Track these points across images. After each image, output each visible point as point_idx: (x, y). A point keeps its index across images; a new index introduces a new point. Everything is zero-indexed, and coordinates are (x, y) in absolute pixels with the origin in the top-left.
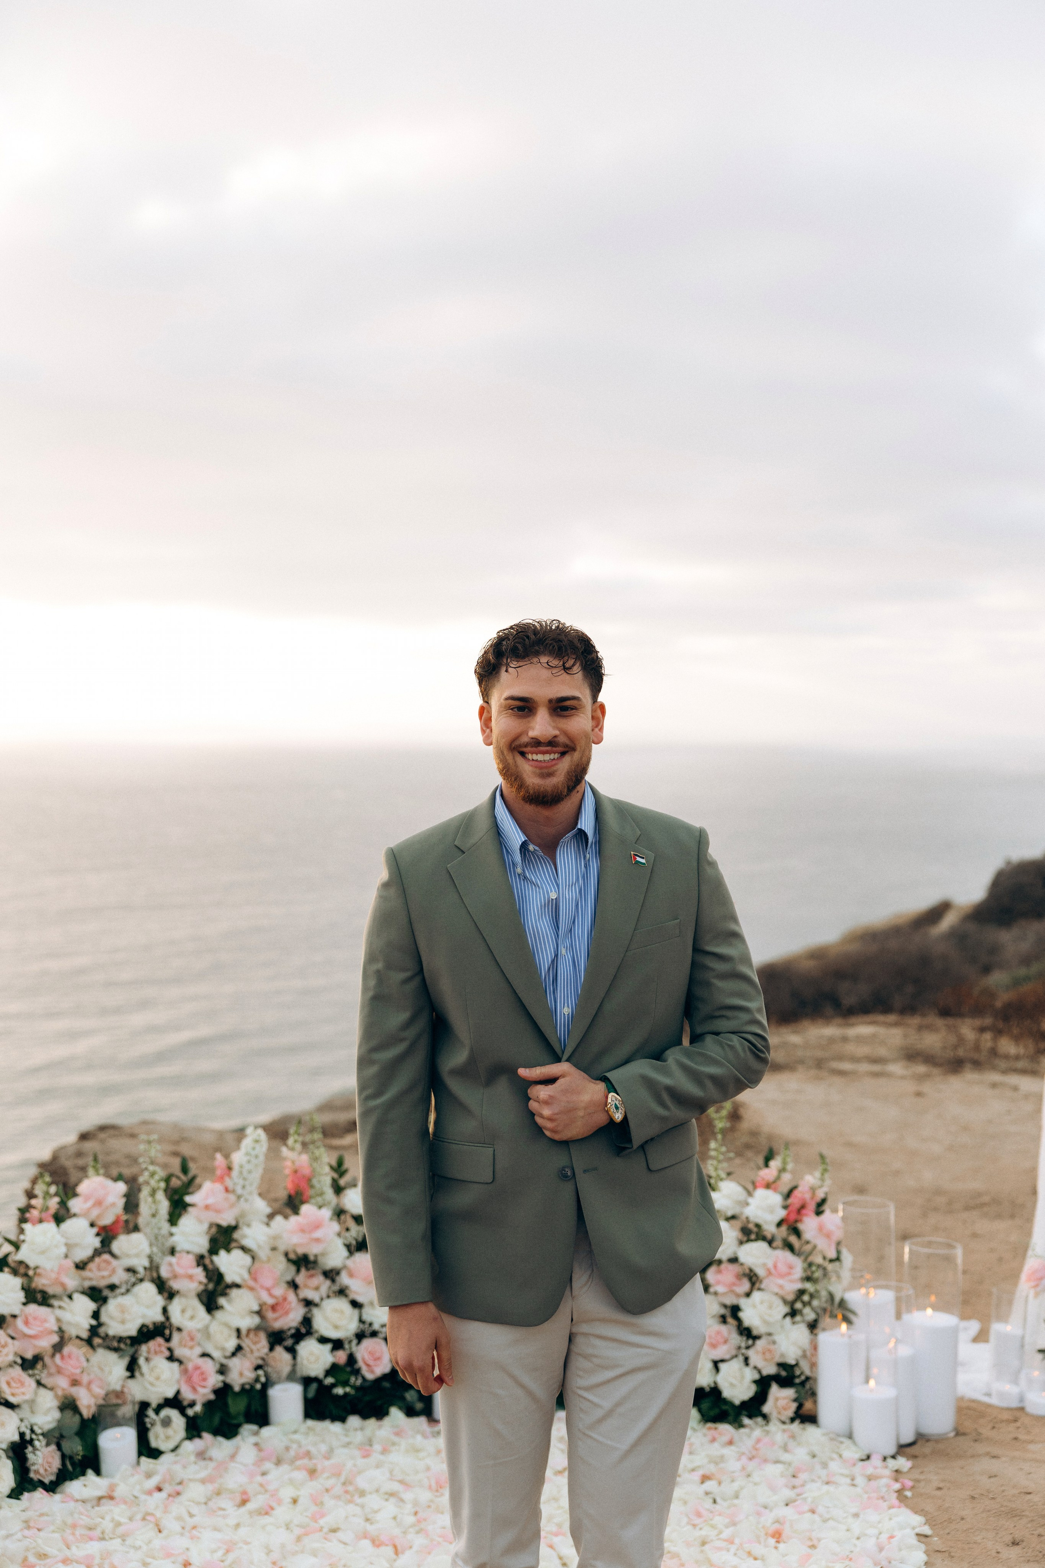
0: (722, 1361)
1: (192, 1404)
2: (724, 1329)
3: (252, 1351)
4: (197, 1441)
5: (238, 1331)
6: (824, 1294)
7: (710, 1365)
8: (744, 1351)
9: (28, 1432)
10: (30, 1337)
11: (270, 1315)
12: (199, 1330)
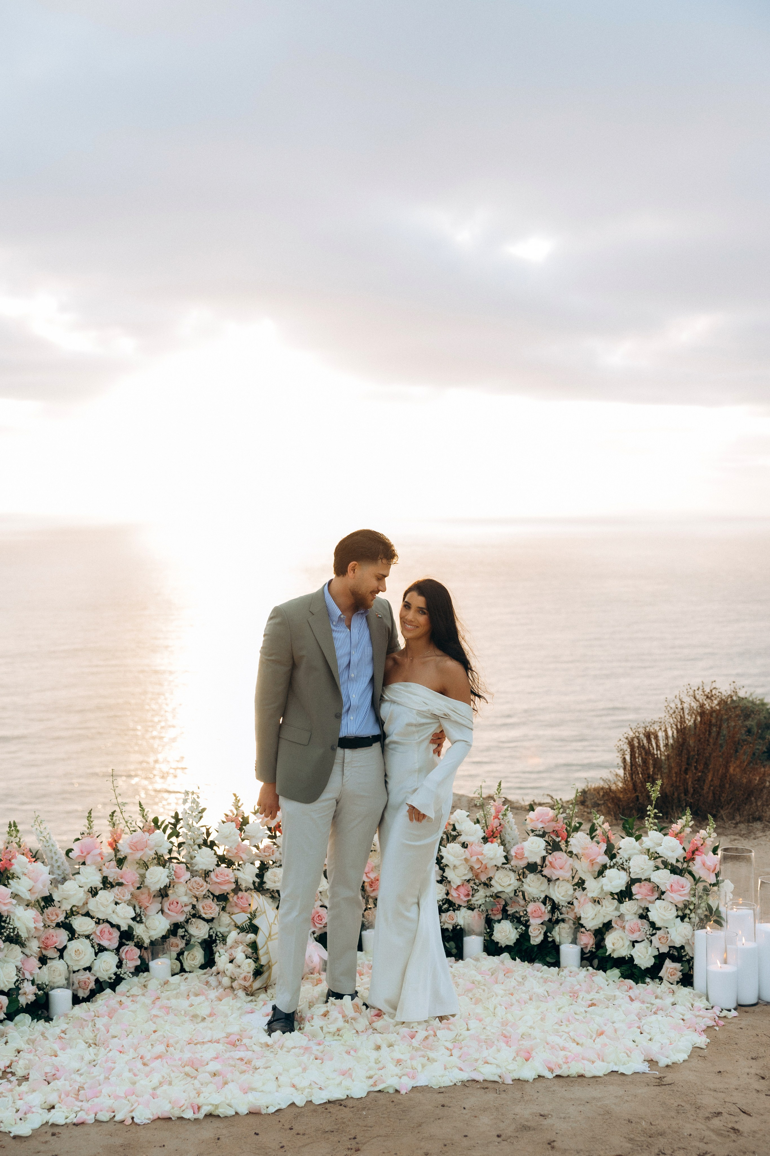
0: (637, 942)
2: (639, 921)
6: (705, 906)
7: (628, 943)
8: (649, 936)
9: (214, 935)
10: (219, 883)
11: (368, 888)
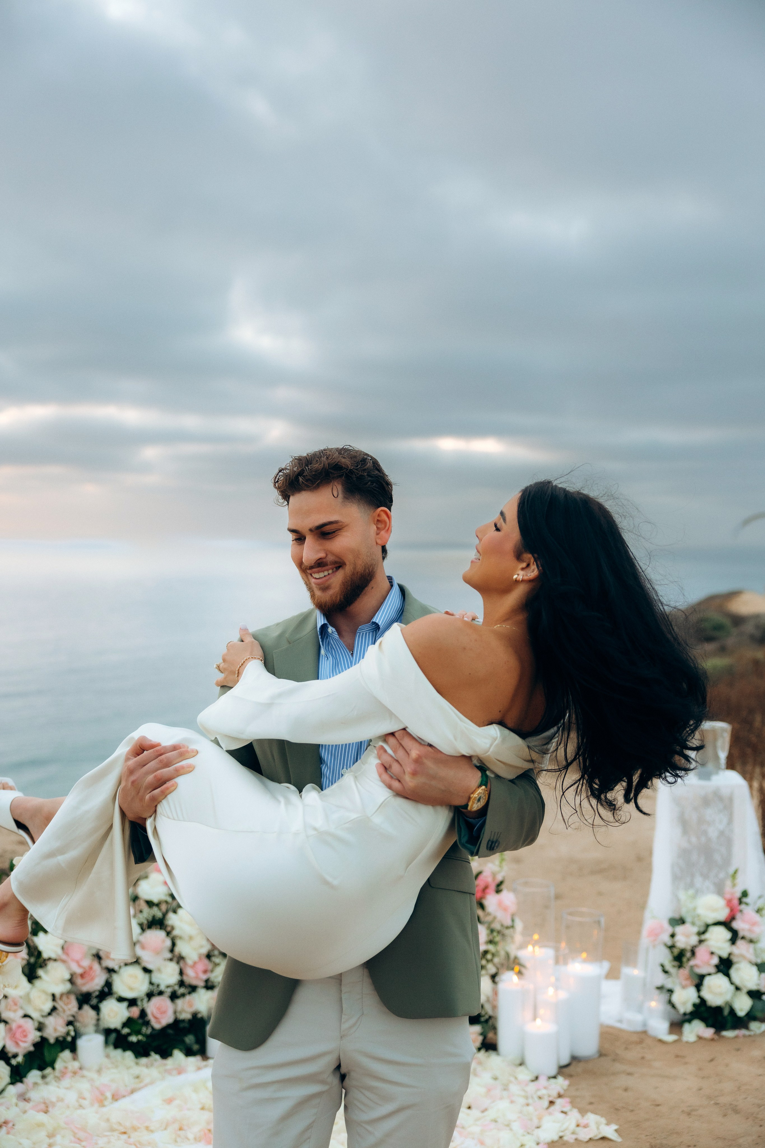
1: (15, 1056)
3: (64, 1011)
4: (19, 1085)
5: (53, 995)
6: (502, 953)
11: (79, 981)
12: (21, 997)
